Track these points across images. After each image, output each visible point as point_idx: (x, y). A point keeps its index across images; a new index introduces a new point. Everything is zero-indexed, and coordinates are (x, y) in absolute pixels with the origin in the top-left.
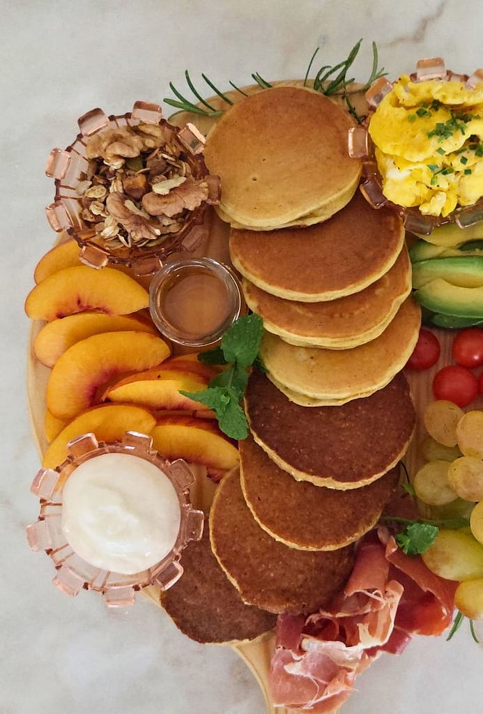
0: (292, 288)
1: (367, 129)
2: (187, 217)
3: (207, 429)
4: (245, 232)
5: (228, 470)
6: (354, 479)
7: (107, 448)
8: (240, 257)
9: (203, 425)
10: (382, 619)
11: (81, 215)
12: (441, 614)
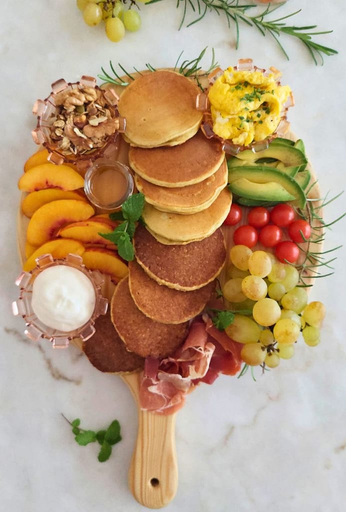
0: (162, 179)
1: (207, 94)
2: (107, 139)
3: (112, 255)
4: (138, 149)
5: (122, 278)
7: (57, 262)
8: (135, 162)
9: (110, 253)
10: (202, 364)
11: (50, 136)
12: (235, 364)
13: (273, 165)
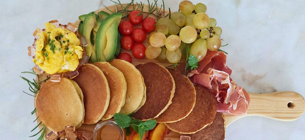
0: (105, 103)
1: (51, 75)
2: (79, 138)
3: (152, 134)
5: (166, 127)
6: (172, 83)
8: (94, 120)
9: (151, 135)
10: (221, 76)
13: (95, 34)
